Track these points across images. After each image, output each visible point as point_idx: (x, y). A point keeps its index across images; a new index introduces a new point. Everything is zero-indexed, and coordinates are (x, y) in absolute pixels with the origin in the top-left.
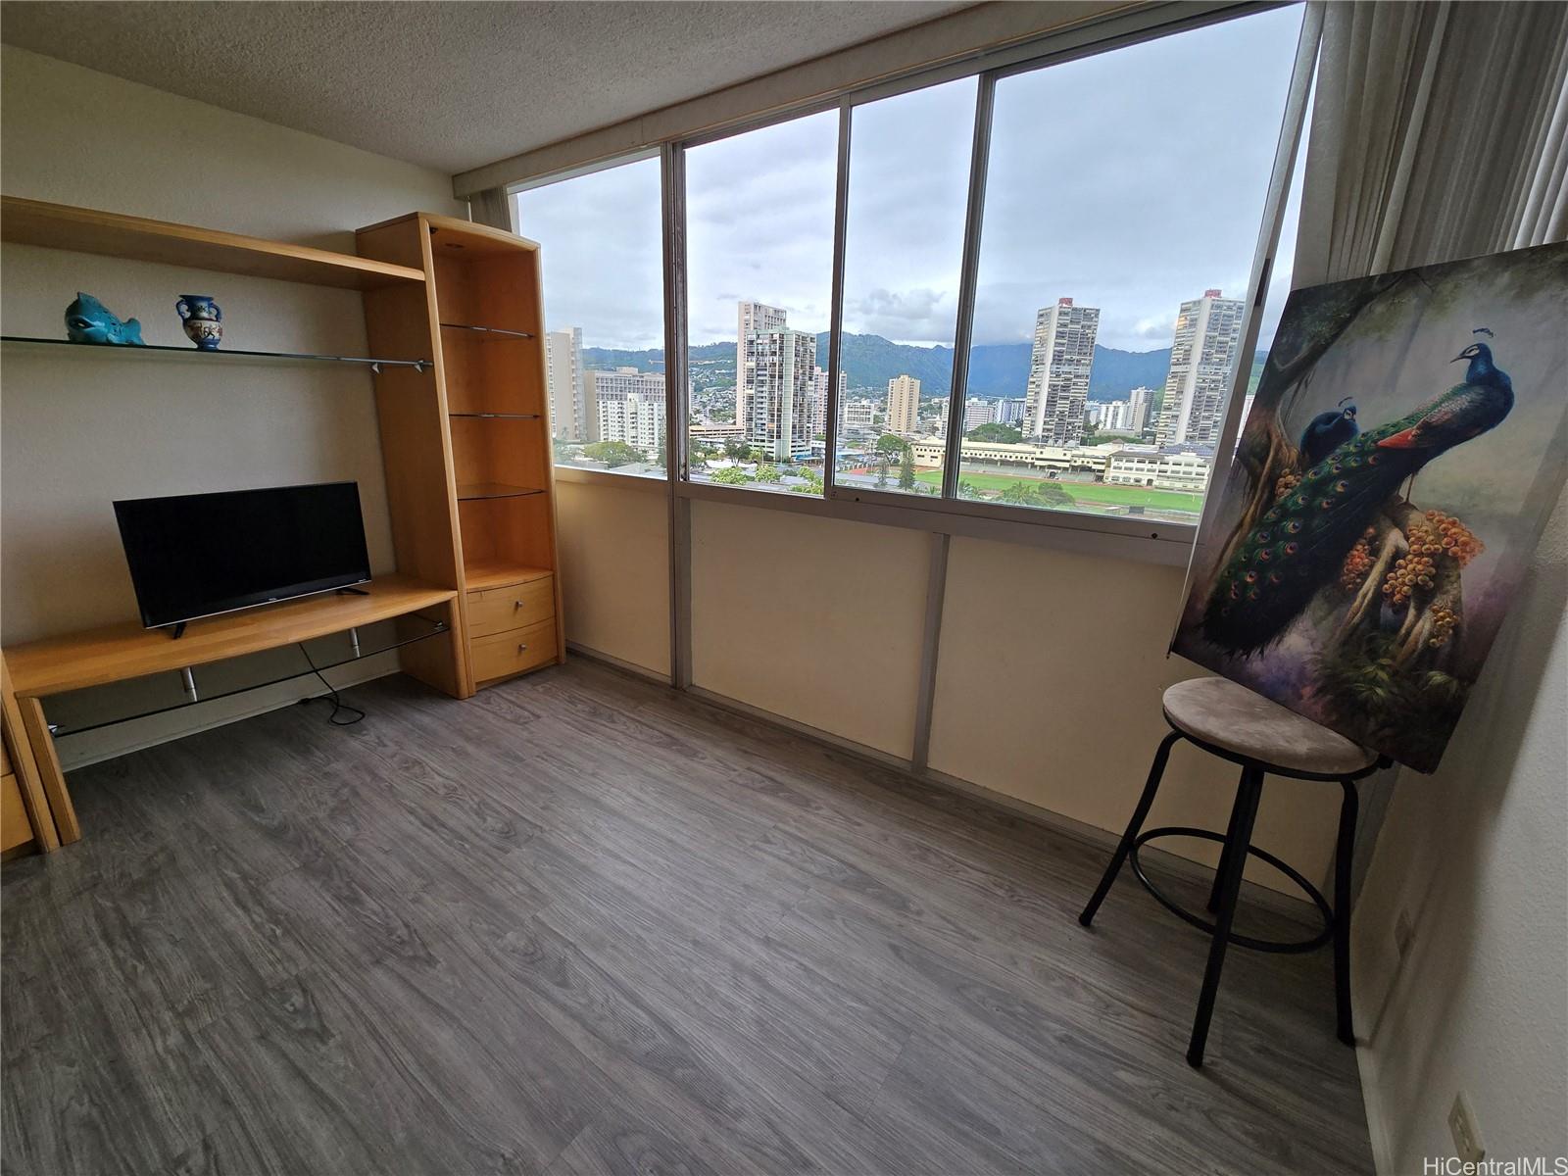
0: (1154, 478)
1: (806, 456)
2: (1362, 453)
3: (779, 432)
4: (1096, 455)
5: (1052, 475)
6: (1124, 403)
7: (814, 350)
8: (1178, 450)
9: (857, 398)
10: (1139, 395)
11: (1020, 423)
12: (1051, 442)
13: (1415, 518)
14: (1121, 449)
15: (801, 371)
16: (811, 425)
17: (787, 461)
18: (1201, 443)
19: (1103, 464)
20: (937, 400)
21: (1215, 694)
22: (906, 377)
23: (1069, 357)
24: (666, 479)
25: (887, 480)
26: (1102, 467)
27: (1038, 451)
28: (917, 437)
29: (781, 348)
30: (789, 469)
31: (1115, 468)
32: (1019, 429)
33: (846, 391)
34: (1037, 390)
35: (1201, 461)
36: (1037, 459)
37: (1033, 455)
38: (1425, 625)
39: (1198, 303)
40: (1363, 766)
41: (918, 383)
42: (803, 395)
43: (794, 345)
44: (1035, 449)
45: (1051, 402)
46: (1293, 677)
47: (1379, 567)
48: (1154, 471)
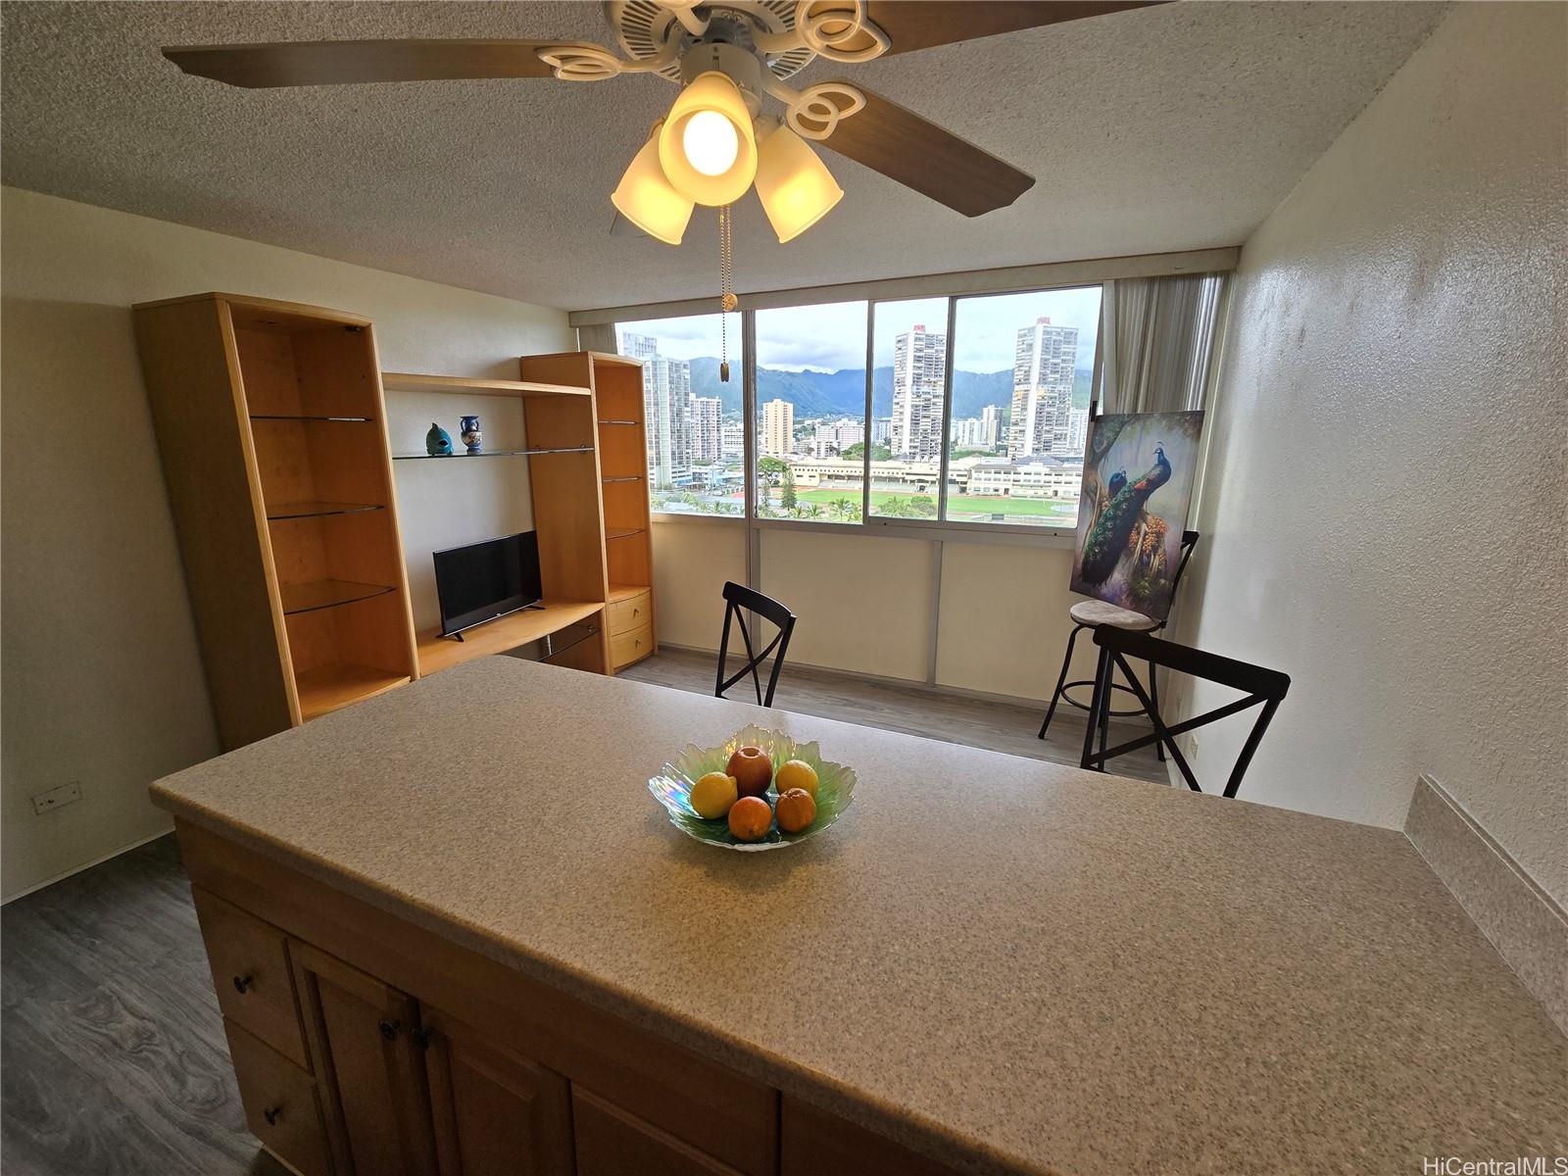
0: (1009, 487)
1: (687, 482)
2: (1130, 491)
3: (658, 459)
4: (958, 468)
5: (922, 489)
6: (977, 419)
7: (688, 377)
8: (1027, 461)
9: (732, 422)
10: (990, 412)
11: (888, 442)
12: (918, 458)
13: (1149, 518)
14: (979, 462)
15: (676, 398)
16: (690, 451)
17: (668, 488)
18: (1045, 454)
19: (965, 476)
20: (810, 422)
21: (1092, 606)
22: (779, 400)
23: (926, 379)
24: (744, 517)
25: (770, 501)
26: (964, 479)
27: (907, 466)
28: (795, 458)
29: (655, 375)
30: (672, 495)
31: (976, 479)
32: (887, 447)
33: (722, 415)
34: (901, 410)
35: (1047, 471)
36: (907, 474)
37: (903, 471)
38: (1157, 562)
39: (1032, 330)
40: (1153, 626)
41: (790, 406)
42: (680, 421)
43: (668, 372)
44: (904, 465)
45: (915, 422)
46: (1118, 592)
47: (1141, 539)
48: (1009, 480)
